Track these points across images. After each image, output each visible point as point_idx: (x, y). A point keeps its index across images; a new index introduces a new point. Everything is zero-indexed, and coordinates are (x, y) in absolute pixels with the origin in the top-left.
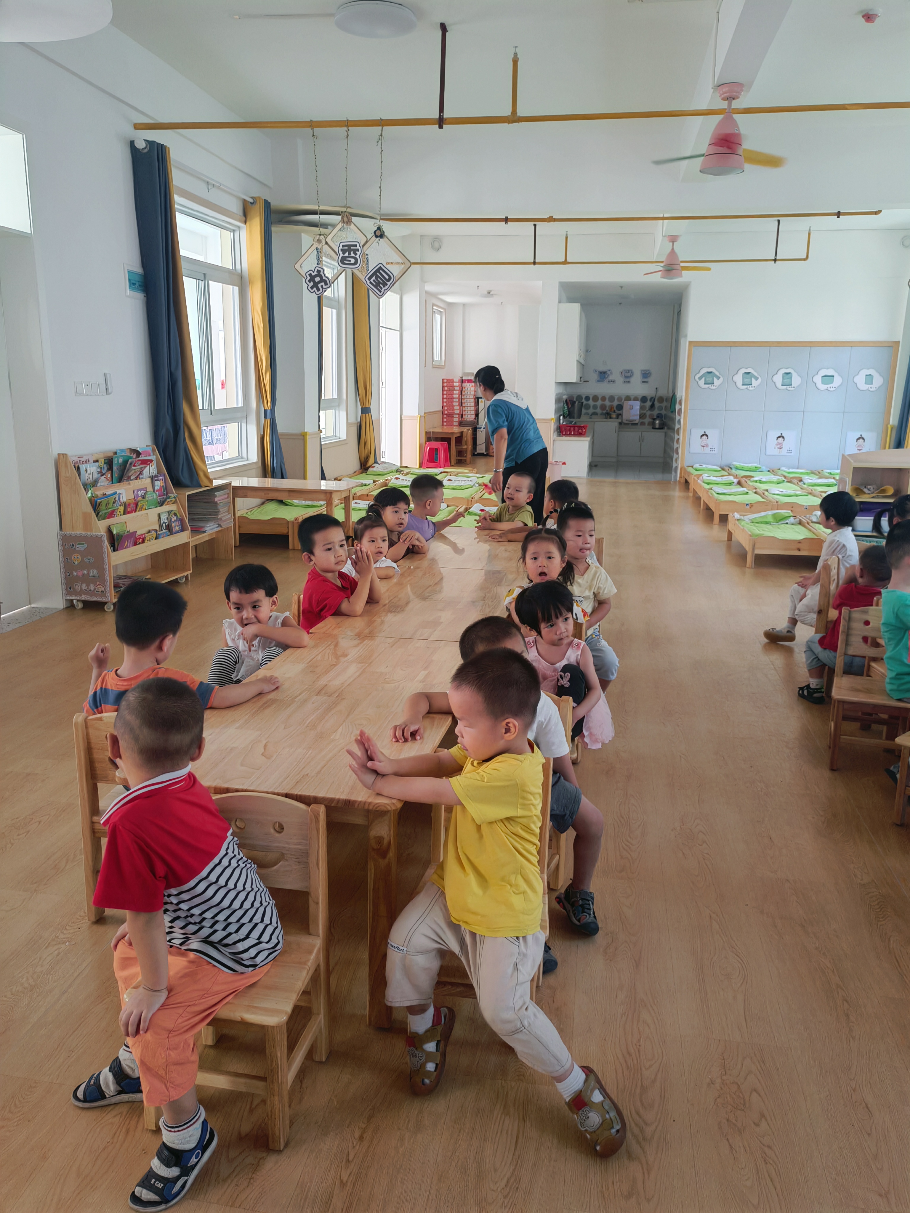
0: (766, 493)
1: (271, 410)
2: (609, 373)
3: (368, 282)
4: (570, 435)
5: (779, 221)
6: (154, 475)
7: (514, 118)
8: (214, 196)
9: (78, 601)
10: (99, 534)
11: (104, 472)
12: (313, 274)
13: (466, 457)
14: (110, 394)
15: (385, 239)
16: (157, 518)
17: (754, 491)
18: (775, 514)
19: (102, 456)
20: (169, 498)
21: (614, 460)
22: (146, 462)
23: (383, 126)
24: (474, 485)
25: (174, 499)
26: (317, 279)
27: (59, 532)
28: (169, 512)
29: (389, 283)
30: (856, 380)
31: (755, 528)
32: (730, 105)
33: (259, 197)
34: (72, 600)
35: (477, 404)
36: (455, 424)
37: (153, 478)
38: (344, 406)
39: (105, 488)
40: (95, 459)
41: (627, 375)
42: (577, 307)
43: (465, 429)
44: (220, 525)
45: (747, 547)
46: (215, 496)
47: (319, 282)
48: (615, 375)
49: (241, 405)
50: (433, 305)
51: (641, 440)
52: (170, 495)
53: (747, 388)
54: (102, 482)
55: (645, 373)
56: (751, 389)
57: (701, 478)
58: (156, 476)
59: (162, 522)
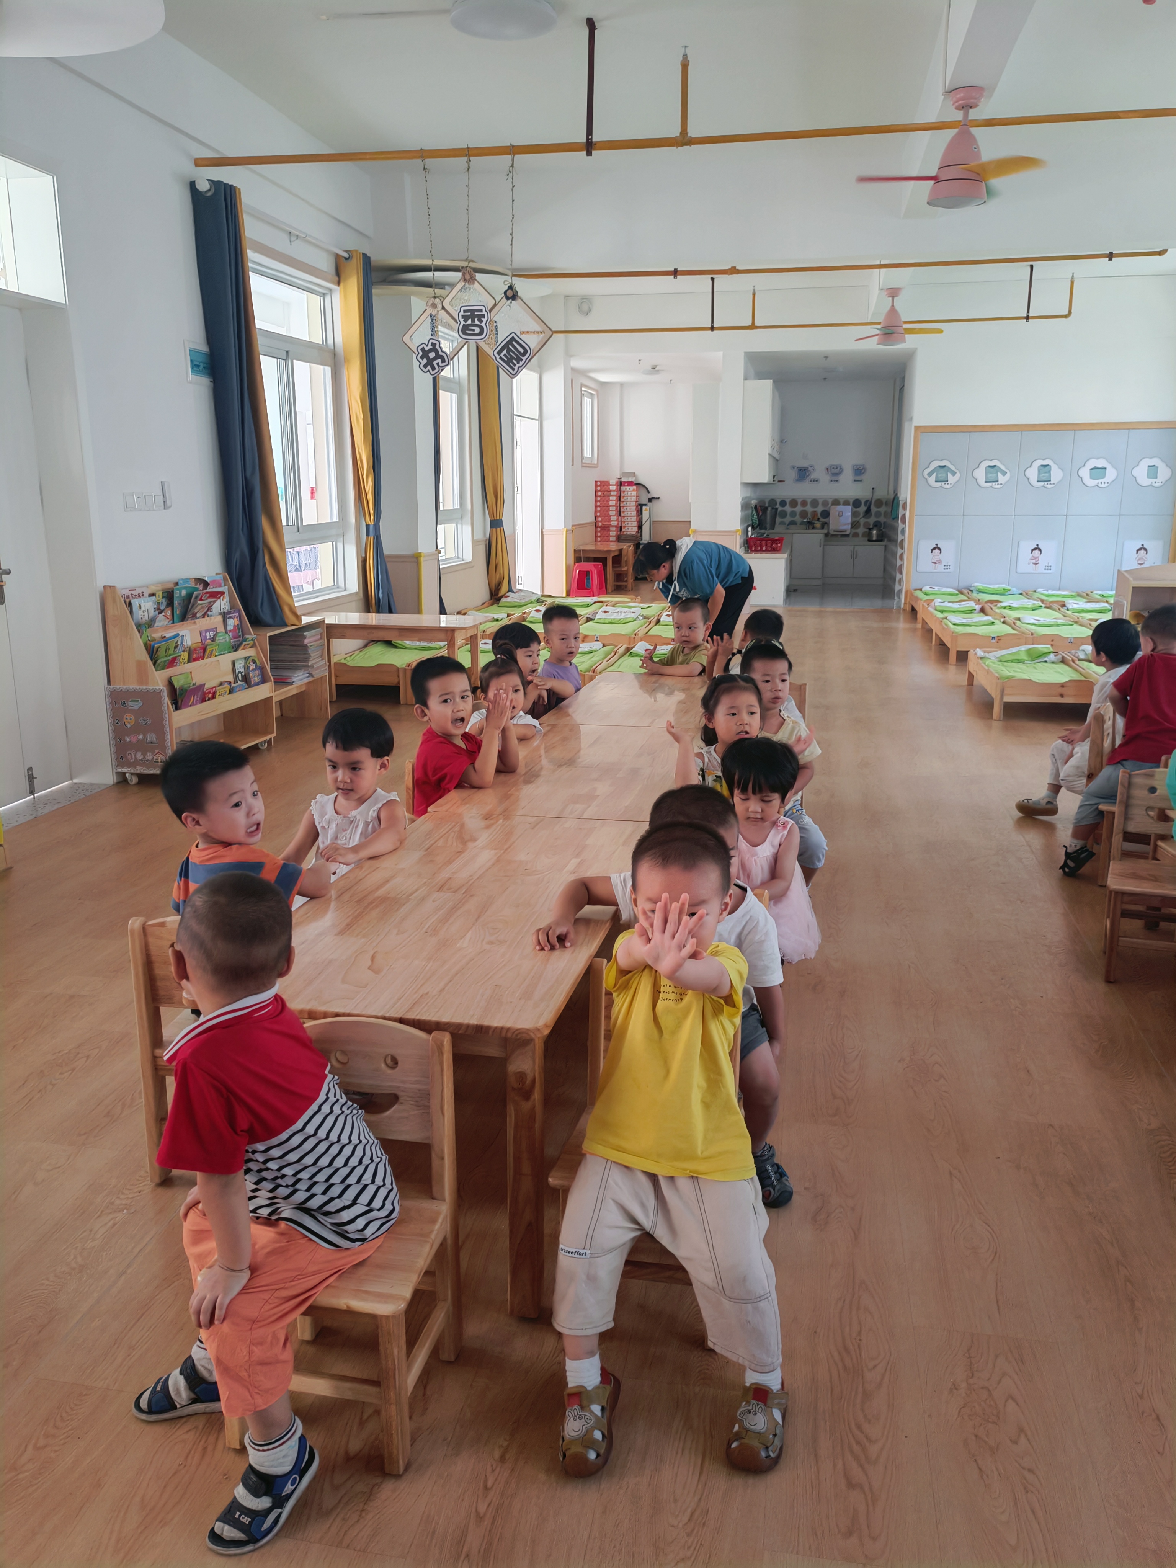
0: (1018, 622)
1: (375, 525)
2: (810, 469)
3: (498, 357)
4: (761, 551)
5: (1032, 266)
6: (226, 611)
7: (684, 140)
8: (298, 250)
9: (132, 774)
10: (157, 688)
11: (162, 608)
12: (427, 349)
13: (626, 581)
14: (169, 507)
15: (519, 301)
16: (230, 666)
17: (1002, 620)
18: (1030, 649)
19: (160, 588)
20: (245, 640)
21: (819, 582)
22: (216, 595)
23: (514, 154)
24: (637, 618)
25: (252, 642)
26: (432, 355)
27: (106, 686)
28: (246, 659)
29: (524, 358)
30: (1135, 472)
31: (1004, 669)
32: (966, 115)
33: (356, 251)
34: (124, 774)
35: (640, 512)
36: (611, 539)
37: (224, 616)
38: (468, 518)
39: (164, 629)
40: (151, 592)
41: (835, 472)
42: (768, 384)
43: (625, 546)
44: (311, 675)
45: (994, 693)
46: (305, 637)
47: (435, 359)
48: (819, 473)
49: (335, 519)
50: (582, 385)
51: (854, 555)
52: (247, 637)
53: (991, 487)
54: (160, 621)
55: (858, 469)
56: (997, 486)
57: (933, 603)
58: (229, 613)
59: (237, 671)
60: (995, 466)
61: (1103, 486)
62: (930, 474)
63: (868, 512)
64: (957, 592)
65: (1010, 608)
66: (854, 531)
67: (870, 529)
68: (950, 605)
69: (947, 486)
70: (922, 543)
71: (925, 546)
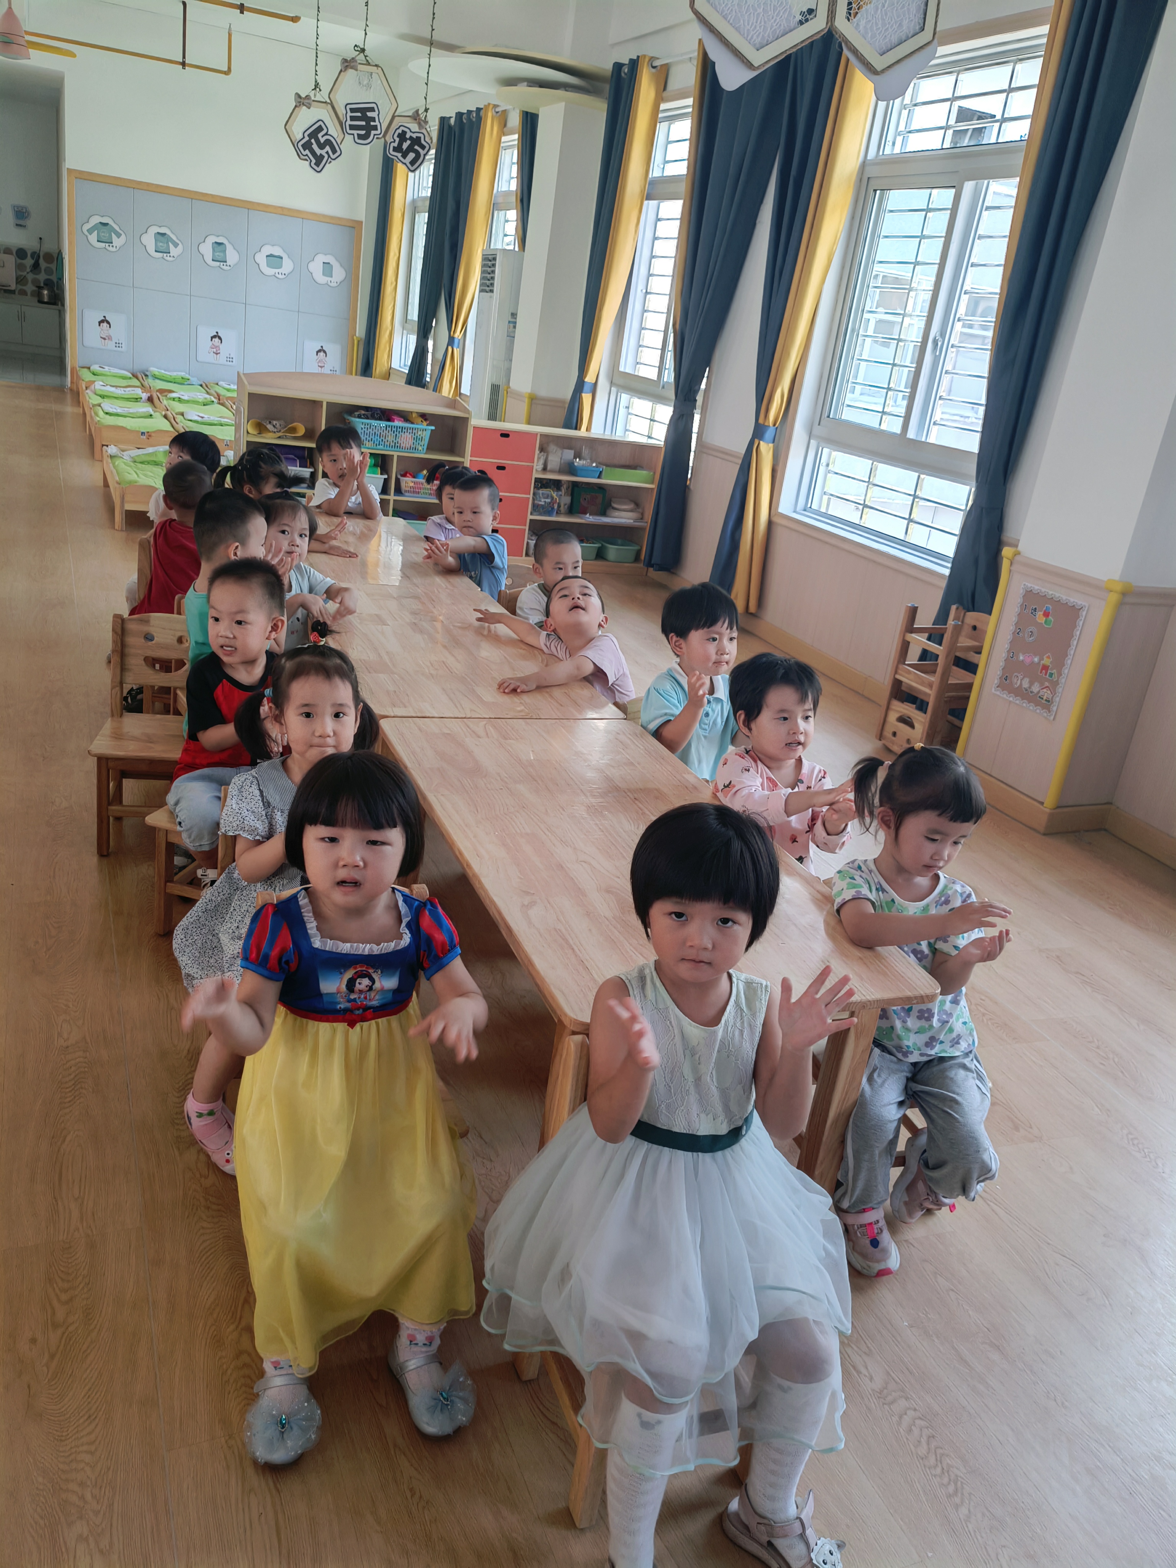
0: (179, 418)
5: (184, 4)
17: (164, 413)
30: (312, 267)
45: (118, 498)
51: (21, 317)
53: (163, 258)
55: (20, 211)
56: (168, 258)
57: (92, 387)
60: (165, 234)
61: (280, 276)
62: (90, 231)
63: (36, 266)
64: (131, 376)
65: (180, 400)
66: (20, 287)
67: (40, 288)
68: (113, 389)
69: (111, 249)
70: (87, 313)
71: (92, 318)
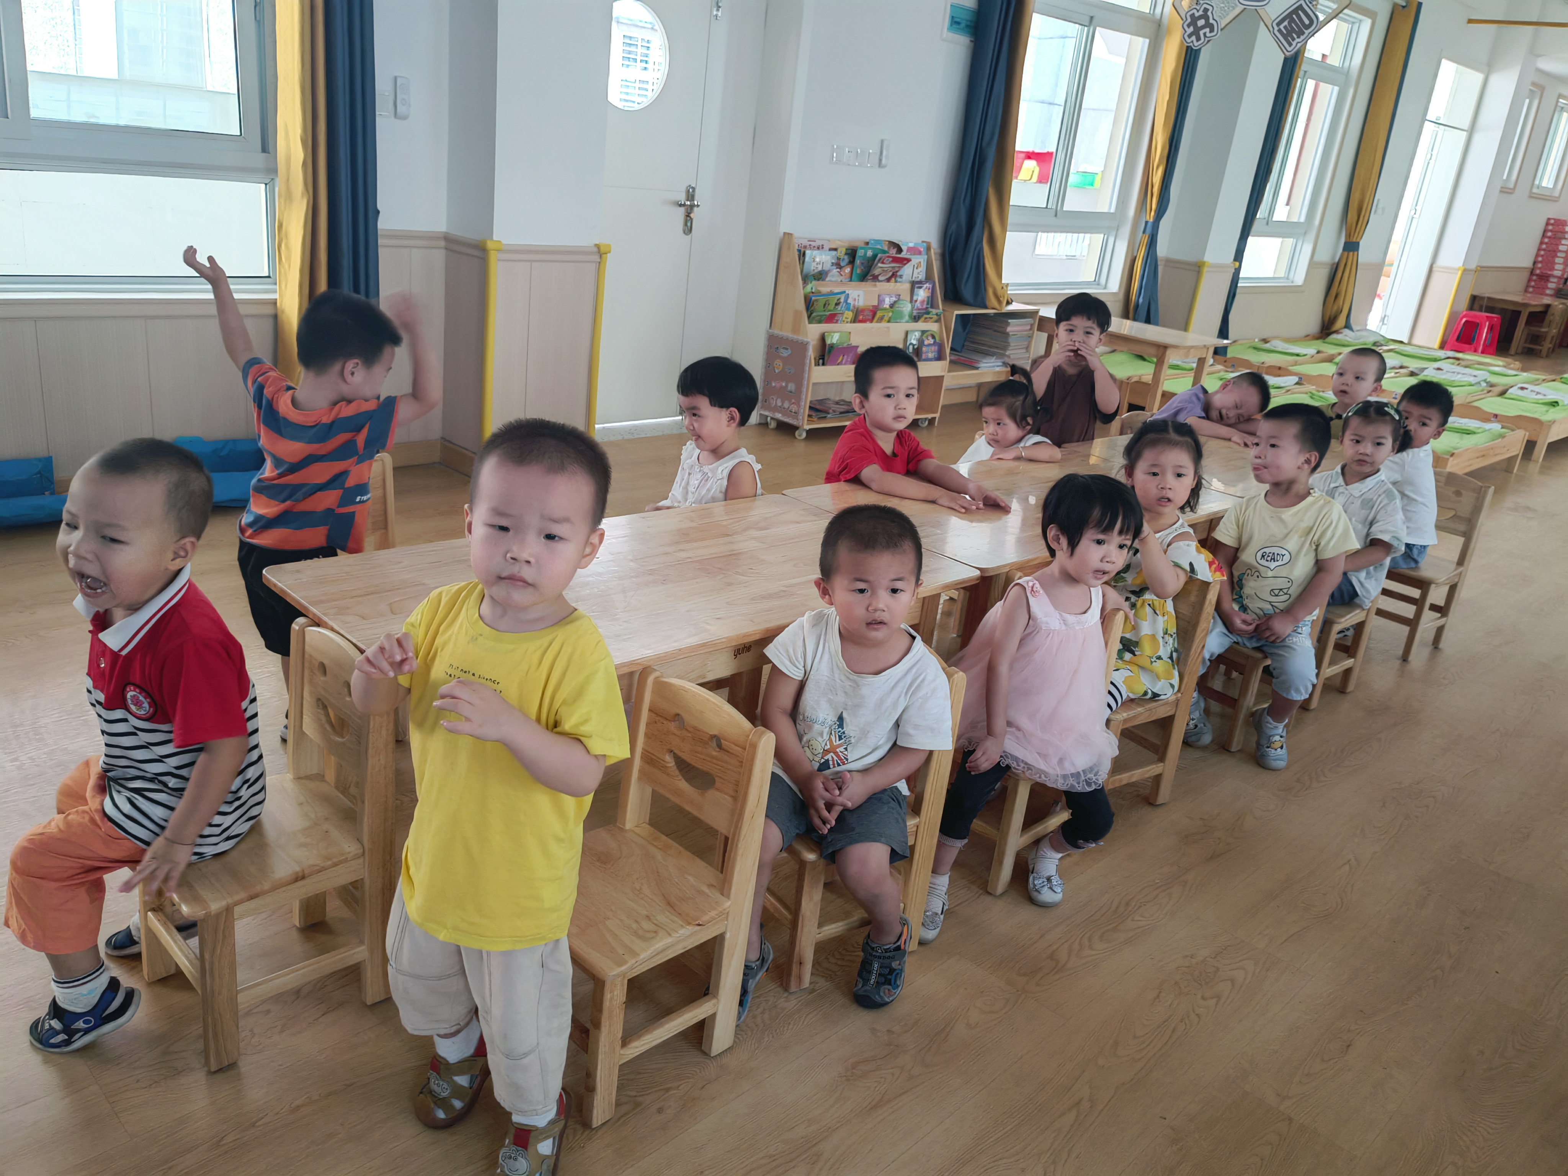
1: (1154, 224)
6: (917, 280)
9: (772, 418)
10: (806, 340)
11: (842, 264)
14: (884, 167)
16: (903, 336)
19: (847, 245)
20: (928, 313)
25: (935, 317)
27: (768, 330)
28: (924, 332)
34: (767, 416)
37: (915, 285)
38: (1311, 235)
39: (836, 284)
40: (834, 246)
46: (1008, 324)
49: (1112, 210)
52: (933, 310)
54: (833, 276)
58: (920, 282)
59: (908, 344)
